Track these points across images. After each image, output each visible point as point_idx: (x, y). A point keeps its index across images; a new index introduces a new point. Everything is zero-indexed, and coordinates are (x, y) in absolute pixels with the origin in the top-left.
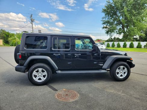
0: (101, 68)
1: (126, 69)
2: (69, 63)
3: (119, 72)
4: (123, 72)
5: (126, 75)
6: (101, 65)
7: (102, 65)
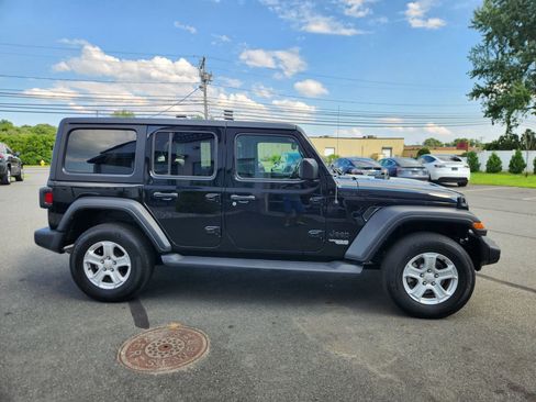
0: (340, 256)
1: (451, 267)
2: (208, 228)
3: (417, 277)
4: (438, 280)
5: (450, 292)
6: (338, 242)
7: (346, 242)
